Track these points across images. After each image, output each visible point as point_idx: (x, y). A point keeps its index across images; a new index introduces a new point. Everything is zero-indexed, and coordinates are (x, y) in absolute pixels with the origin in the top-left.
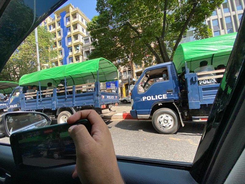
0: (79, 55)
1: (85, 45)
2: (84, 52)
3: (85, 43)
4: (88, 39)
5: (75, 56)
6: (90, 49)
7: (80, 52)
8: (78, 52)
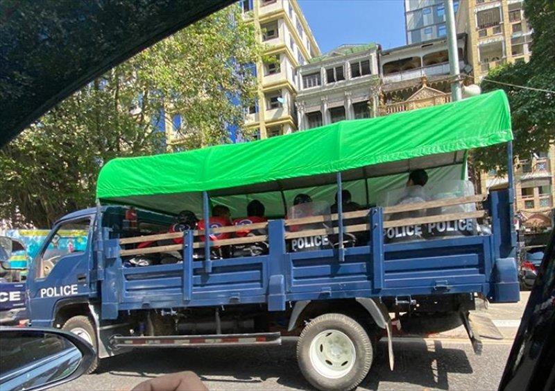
0: (283, 125)
1: (304, 92)
2: (300, 116)
3: (305, 87)
4: (319, 73)
5: (267, 128)
6: (326, 107)
7: (286, 113)
8: (279, 113)
